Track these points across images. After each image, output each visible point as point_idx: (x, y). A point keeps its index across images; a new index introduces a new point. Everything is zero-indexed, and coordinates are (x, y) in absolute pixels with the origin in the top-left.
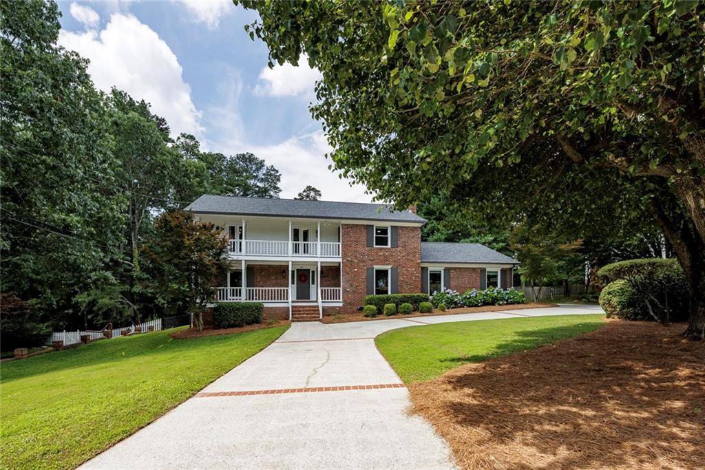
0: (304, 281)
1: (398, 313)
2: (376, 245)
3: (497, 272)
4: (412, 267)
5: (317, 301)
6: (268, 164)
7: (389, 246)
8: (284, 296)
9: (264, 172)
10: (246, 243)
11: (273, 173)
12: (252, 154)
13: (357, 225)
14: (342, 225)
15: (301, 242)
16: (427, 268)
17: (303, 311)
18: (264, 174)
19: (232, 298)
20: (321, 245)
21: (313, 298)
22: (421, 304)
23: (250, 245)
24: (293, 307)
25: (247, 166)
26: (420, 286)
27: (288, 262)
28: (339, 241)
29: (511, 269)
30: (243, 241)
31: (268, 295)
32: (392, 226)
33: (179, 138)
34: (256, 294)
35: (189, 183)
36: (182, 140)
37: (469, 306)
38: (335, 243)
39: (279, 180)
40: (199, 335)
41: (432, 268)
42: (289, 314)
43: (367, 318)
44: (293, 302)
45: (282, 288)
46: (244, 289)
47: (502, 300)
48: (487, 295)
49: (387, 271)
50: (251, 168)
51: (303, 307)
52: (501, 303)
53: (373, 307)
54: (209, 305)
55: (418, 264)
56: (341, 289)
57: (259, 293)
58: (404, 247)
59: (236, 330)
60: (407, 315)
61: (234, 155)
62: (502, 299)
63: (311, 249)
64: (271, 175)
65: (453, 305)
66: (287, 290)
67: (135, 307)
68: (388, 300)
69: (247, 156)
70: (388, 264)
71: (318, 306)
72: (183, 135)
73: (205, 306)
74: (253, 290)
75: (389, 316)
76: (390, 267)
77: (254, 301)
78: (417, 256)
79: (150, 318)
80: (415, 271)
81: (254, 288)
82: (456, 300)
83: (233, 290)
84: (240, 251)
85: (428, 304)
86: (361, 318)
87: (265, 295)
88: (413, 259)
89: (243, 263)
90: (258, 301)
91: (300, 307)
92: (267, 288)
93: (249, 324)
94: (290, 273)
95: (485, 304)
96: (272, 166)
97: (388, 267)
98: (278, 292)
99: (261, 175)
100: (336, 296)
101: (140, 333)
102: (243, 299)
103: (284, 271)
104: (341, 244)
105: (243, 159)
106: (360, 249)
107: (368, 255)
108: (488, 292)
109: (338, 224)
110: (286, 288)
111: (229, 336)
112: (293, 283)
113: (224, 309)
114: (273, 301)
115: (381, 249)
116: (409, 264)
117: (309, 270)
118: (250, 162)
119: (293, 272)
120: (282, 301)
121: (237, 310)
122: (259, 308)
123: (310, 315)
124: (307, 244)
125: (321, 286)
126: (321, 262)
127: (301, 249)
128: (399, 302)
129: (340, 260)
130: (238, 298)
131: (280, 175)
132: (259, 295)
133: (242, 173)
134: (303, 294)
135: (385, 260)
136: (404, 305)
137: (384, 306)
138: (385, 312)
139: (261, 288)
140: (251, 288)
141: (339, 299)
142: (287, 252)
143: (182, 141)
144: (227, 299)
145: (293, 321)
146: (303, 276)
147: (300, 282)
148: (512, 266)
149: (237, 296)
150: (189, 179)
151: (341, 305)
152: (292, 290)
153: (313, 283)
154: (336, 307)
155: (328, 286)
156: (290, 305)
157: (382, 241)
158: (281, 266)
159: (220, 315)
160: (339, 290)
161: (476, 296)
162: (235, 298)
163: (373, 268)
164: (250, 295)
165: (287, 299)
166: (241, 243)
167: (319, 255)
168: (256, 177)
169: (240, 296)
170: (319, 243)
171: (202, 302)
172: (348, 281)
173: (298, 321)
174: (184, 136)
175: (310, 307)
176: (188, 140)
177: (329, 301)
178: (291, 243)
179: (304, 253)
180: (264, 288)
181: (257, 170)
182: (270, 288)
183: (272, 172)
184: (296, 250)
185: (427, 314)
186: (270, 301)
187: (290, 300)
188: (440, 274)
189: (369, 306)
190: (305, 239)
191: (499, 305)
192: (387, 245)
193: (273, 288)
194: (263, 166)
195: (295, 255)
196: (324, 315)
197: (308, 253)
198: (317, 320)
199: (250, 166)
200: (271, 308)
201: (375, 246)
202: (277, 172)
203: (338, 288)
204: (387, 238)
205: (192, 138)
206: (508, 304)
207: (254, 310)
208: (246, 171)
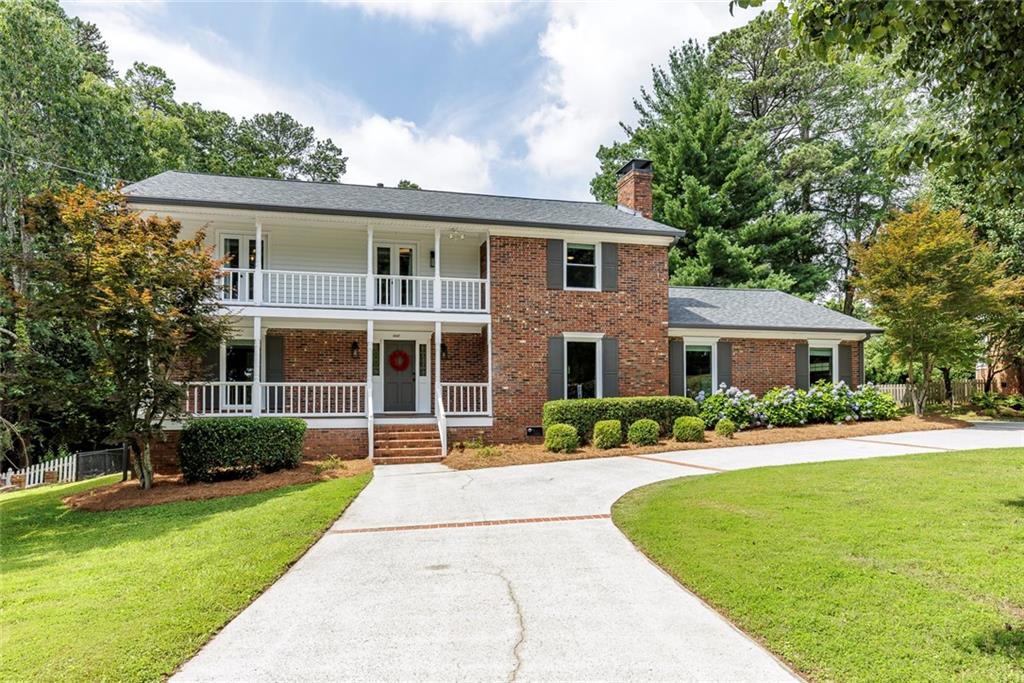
0: (404, 367)
1: (625, 442)
2: (568, 285)
3: (831, 350)
4: (649, 336)
5: (432, 414)
6: (320, 136)
7: (598, 287)
8: (355, 401)
9: (313, 152)
10: (265, 276)
11: (331, 154)
12: (287, 116)
13: (524, 240)
14: (491, 237)
15: (395, 277)
16: (681, 338)
17: (402, 437)
18: (312, 157)
19: (229, 407)
20: (443, 284)
21: (422, 406)
22: (677, 420)
23: (273, 283)
24: (377, 429)
25: (277, 139)
26: (666, 381)
27: (365, 322)
28: (483, 275)
29: (860, 343)
30: (258, 272)
31: (318, 400)
32: (603, 243)
33: (130, 73)
34: (288, 399)
35: (143, 157)
36: (137, 76)
37: (779, 426)
38: (473, 280)
39: (342, 169)
40: (139, 502)
41: (693, 339)
42: (367, 446)
43: (557, 455)
44: (376, 416)
45: (351, 385)
46: (259, 387)
47: (849, 412)
48: (816, 400)
49: (593, 345)
50: (286, 146)
51: (402, 428)
52: (848, 418)
53: (567, 427)
54: (168, 425)
55: (664, 329)
56: (489, 386)
57: (296, 396)
58: (632, 290)
59: (234, 487)
60: (648, 447)
61: (250, 117)
62: (850, 409)
63: (417, 293)
64: (326, 159)
65: (746, 422)
66: (363, 388)
67: (17, 428)
68: (602, 413)
69: (277, 120)
70: (595, 330)
71: (435, 427)
72: (140, 67)
73: (157, 426)
74: (280, 388)
75: (606, 448)
76: (601, 335)
77: (283, 414)
78: (661, 311)
79: (50, 453)
80: (655, 345)
81: (284, 385)
82: (751, 411)
83: (233, 388)
84: (251, 297)
85: (696, 421)
86: (542, 455)
87: (311, 401)
88: (652, 318)
89: (257, 323)
90: (292, 414)
91: (394, 428)
92: (314, 385)
93: (269, 470)
94: (370, 348)
95: (813, 420)
96: (329, 141)
97: (596, 337)
98: (340, 394)
99: (305, 157)
100: (477, 403)
101: (21, 488)
102: (257, 409)
103: (355, 346)
104: (487, 281)
105: (268, 125)
106: (534, 294)
107: (551, 309)
108: (819, 394)
109: (481, 235)
110: (359, 385)
111: (214, 503)
112: (376, 372)
113: (205, 434)
114: (329, 414)
115: (580, 295)
116: (643, 329)
117: (413, 343)
118: (284, 130)
119: (376, 346)
120: (351, 414)
121: (238, 437)
122: (292, 432)
123: (417, 448)
124: (411, 282)
125: (442, 380)
126: (443, 324)
127: (395, 292)
128: (628, 417)
129: (487, 319)
130: (245, 406)
131: (346, 159)
132: (295, 401)
133: (266, 153)
134: (399, 399)
135: (590, 321)
136: (638, 423)
137: (593, 427)
138: (596, 441)
139: (300, 384)
140: (276, 385)
141: (485, 409)
142: (364, 300)
143: (136, 78)
144: (216, 409)
145: (377, 463)
146: (400, 358)
147: (391, 369)
148: (864, 336)
149: (241, 402)
150: (146, 149)
151: (489, 422)
152: (373, 389)
153: (423, 373)
154: (477, 428)
155: (458, 380)
156: (370, 424)
157: (581, 276)
158: (348, 332)
159: (196, 449)
160: (485, 389)
161: (794, 403)
162: (237, 407)
163: (563, 338)
164: (274, 401)
165: (362, 410)
166: (251, 276)
167: (437, 305)
168: (295, 162)
169: (249, 402)
170: (437, 280)
171: (150, 416)
172: (505, 368)
173: (389, 463)
174: (141, 69)
175: (417, 428)
176: (149, 78)
177: (462, 413)
178: (371, 278)
179: (404, 303)
180: (307, 385)
181: (299, 147)
182: (322, 385)
183: (328, 153)
184: (383, 296)
185: (695, 444)
186: (322, 414)
187: (370, 411)
188: (709, 354)
189: (559, 425)
190: (405, 268)
191: (844, 421)
192: (592, 285)
193: (329, 385)
194: (309, 140)
195: (381, 306)
196: (450, 447)
197: (411, 303)
198: (434, 461)
199: (283, 140)
200: (325, 431)
201: (566, 288)
202: (340, 152)
203: (481, 385)
204: (592, 270)
205: (158, 72)
206: (861, 420)
207: (281, 437)
208: (275, 149)
